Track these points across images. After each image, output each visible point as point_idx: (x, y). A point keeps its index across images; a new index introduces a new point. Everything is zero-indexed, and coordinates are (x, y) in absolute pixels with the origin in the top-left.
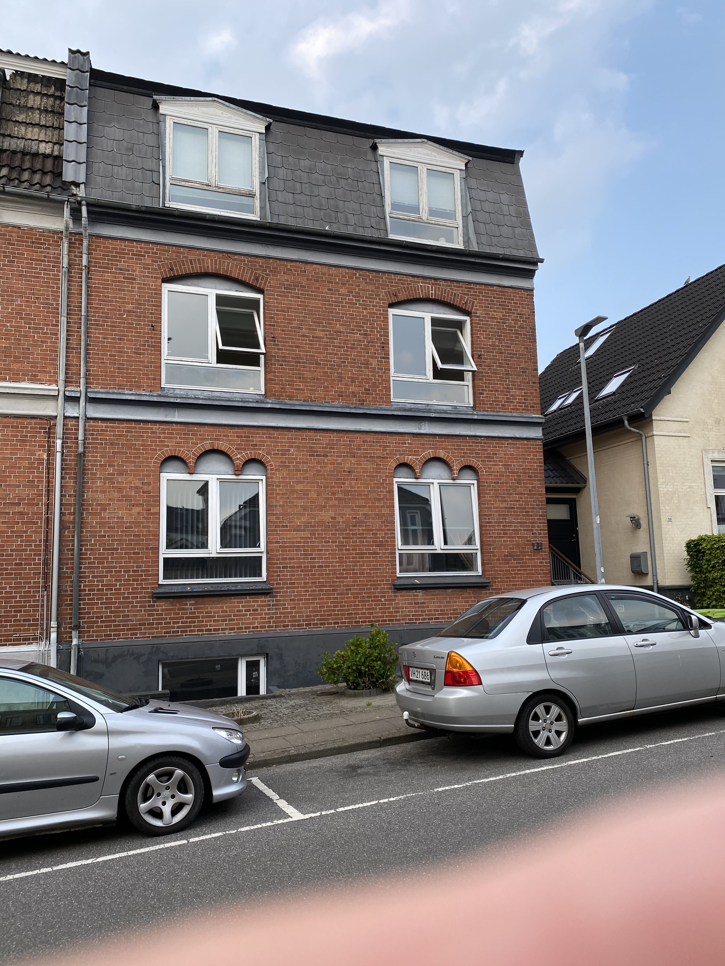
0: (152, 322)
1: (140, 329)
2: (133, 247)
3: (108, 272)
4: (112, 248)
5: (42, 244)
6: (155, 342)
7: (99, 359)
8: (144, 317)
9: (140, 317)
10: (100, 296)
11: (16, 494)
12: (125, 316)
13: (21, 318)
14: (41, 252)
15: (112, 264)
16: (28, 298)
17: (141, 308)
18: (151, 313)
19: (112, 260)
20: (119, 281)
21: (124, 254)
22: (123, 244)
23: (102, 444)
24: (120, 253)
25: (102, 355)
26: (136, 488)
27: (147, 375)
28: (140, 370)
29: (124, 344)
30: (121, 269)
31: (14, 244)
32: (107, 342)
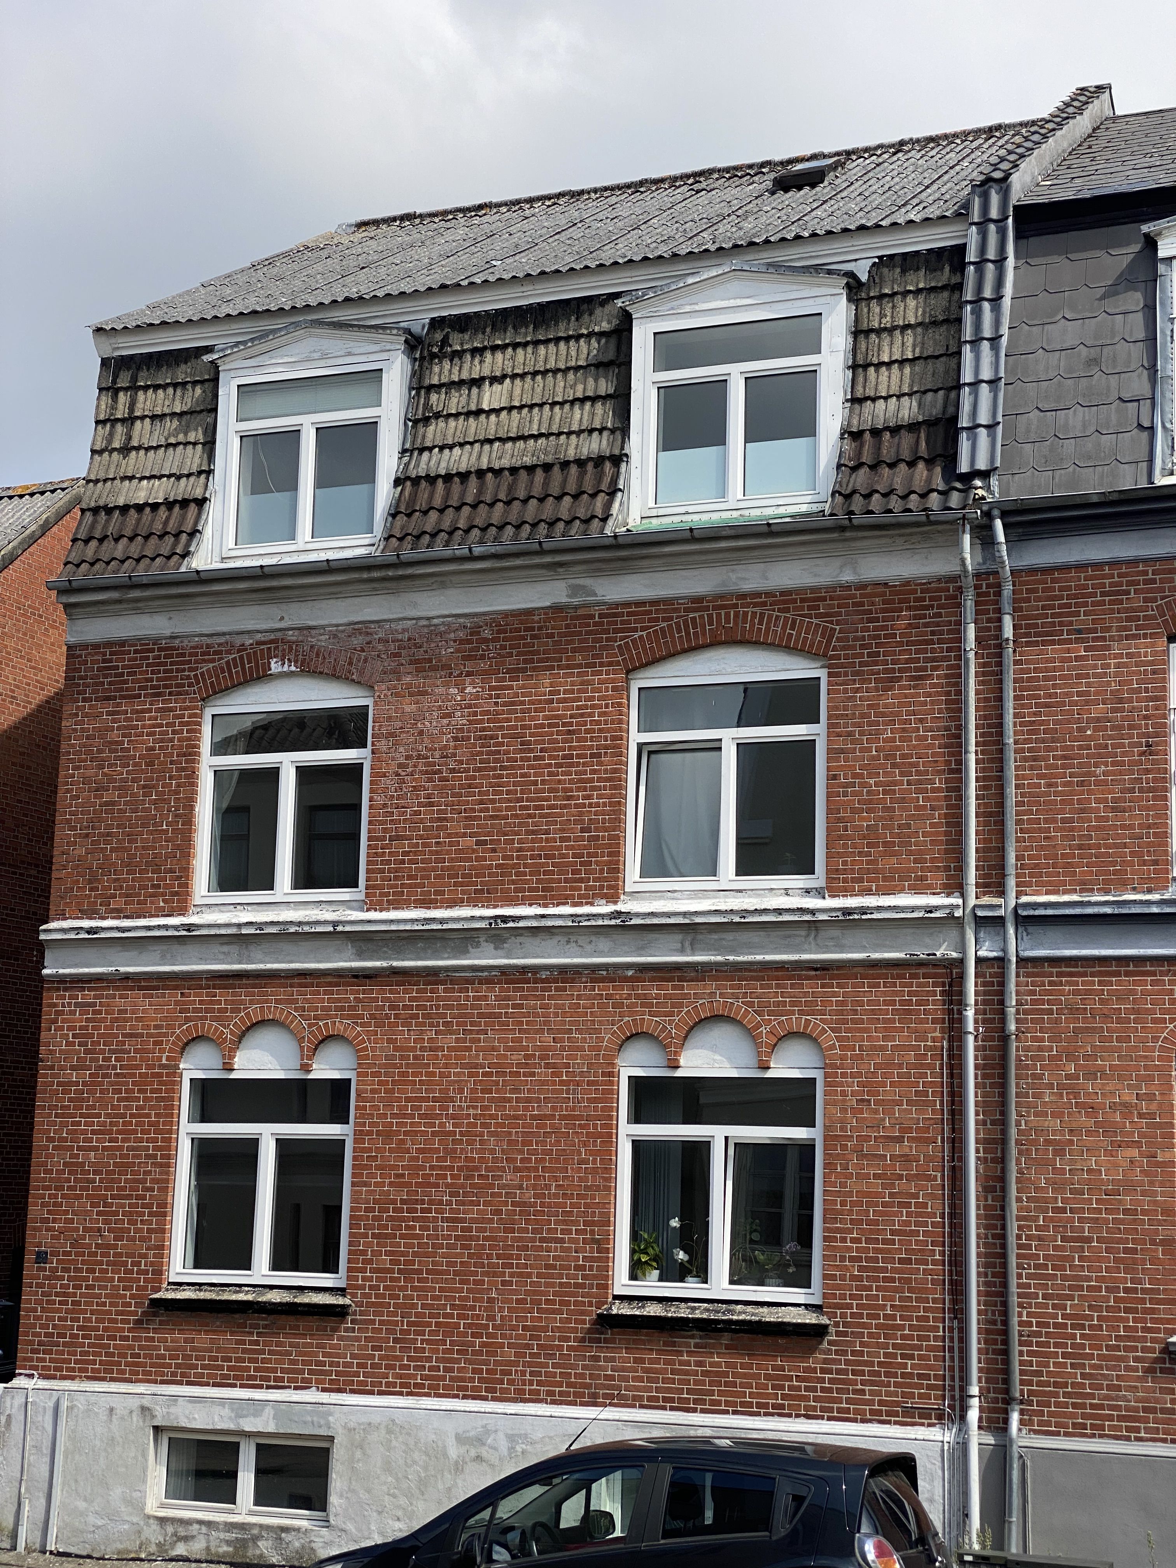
0: (1148, 735)
1: (1124, 754)
2: (1104, 577)
3: (1053, 643)
4: (1061, 589)
5: (927, 608)
6: (1155, 780)
7: (1040, 830)
8: (1131, 727)
9: (1122, 727)
10: (1039, 697)
11: (896, 1119)
12: (1089, 732)
13: (894, 766)
14: (926, 625)
15: (1061, 624)
16: (906, 722)
17: (1122, 710)
18: (1146, 717)
19: (1060, 615)
20: (1077, 658)
21: (1084, 596)
22: (1082, 575)
23: (1050, 1012)
24: (1076, 597)
25: (1046, 821)
26: (1125, 1105)
27: (1140, 854)
28: (1125, 845)
29: (1090, 792)
30: (1079, 631)
31: (877, 620)
32: (1056, 794)
